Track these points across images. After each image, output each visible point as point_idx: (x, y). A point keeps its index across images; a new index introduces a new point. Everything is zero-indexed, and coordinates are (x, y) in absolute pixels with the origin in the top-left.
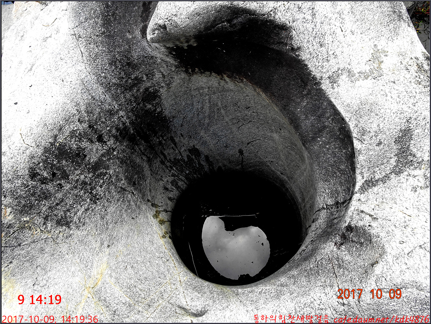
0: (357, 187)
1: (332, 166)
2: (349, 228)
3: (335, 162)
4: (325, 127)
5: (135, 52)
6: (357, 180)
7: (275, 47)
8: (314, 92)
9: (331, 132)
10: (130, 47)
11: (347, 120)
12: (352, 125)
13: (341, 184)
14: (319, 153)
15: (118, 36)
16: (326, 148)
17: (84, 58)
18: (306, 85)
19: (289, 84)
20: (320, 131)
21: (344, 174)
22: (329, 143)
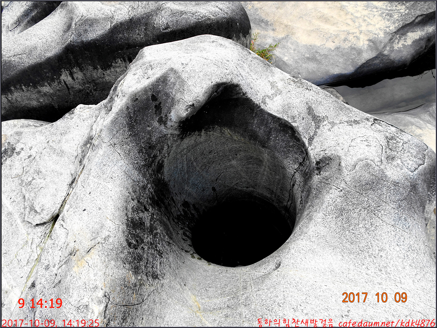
0: (307, 145)
1: (285, 147)
2: (318, 163)
3: (285, 144)
4: (271, 129)
5: (154, 137)
6: (305, 141)
7: (235, 97)
8: (258, 113)
9: (275, 130)
10: (150, 135)
11: (282, 117)
12: (286, 118)
13: (296, 153)
14: (275, 145)
15: (141, 132)
16: (277, 140)
17: (122, 156)
18: (253, 110)
19: (244, 115)
20: (270, 132)
21: (294, 147)
22: (277, 136)
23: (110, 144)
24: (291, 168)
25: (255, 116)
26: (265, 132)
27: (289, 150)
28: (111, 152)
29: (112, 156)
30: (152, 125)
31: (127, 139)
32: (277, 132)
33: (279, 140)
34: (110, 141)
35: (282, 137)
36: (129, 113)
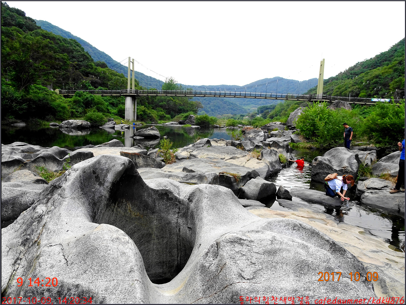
4: (155, 199)
5: (96, 195)
6: (176, 196)
8: (146, 188)
10: (94, 194)
12: (161, 188)
13: (173, 209)
14: (160, 209)
15: (88, 192)
18: (143, 187)
19: (139, 190)
23: (71, 198)
24: (174, 219)
25: (145, 191)
26: (152, 201)
27: (168, 209)
28: (73, 202)
29: (74, 205)
30: (95, 188)
31: (81, 195)
32: (158, 200)
33: (160, 205)
34: (71, 196)
35: (162, 203)
36: (81, 180)
